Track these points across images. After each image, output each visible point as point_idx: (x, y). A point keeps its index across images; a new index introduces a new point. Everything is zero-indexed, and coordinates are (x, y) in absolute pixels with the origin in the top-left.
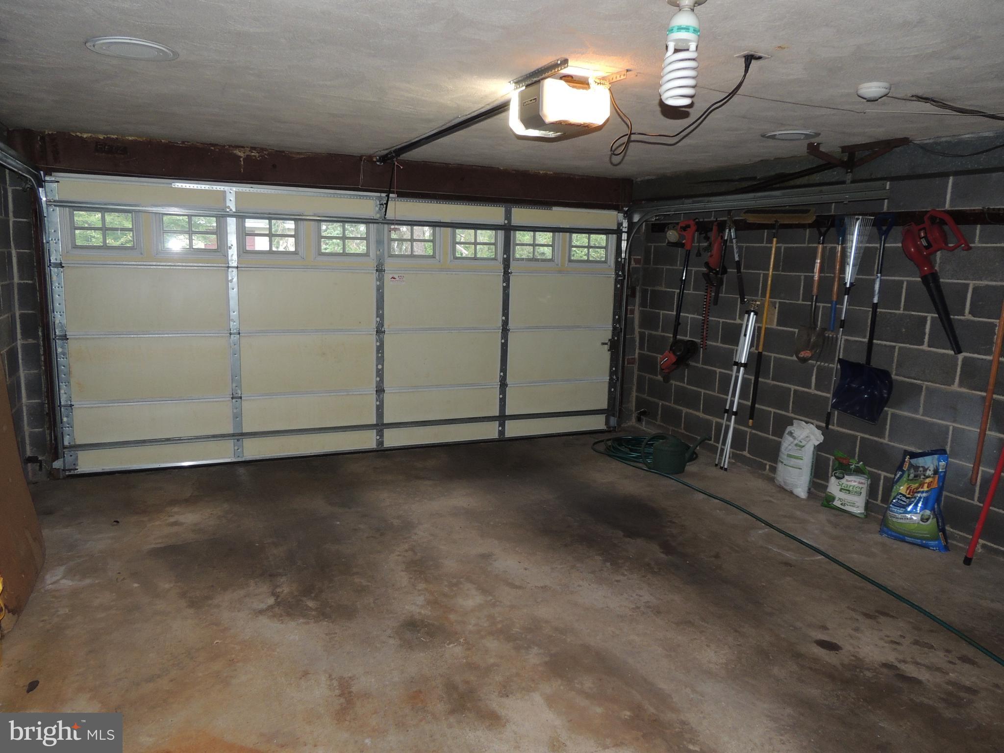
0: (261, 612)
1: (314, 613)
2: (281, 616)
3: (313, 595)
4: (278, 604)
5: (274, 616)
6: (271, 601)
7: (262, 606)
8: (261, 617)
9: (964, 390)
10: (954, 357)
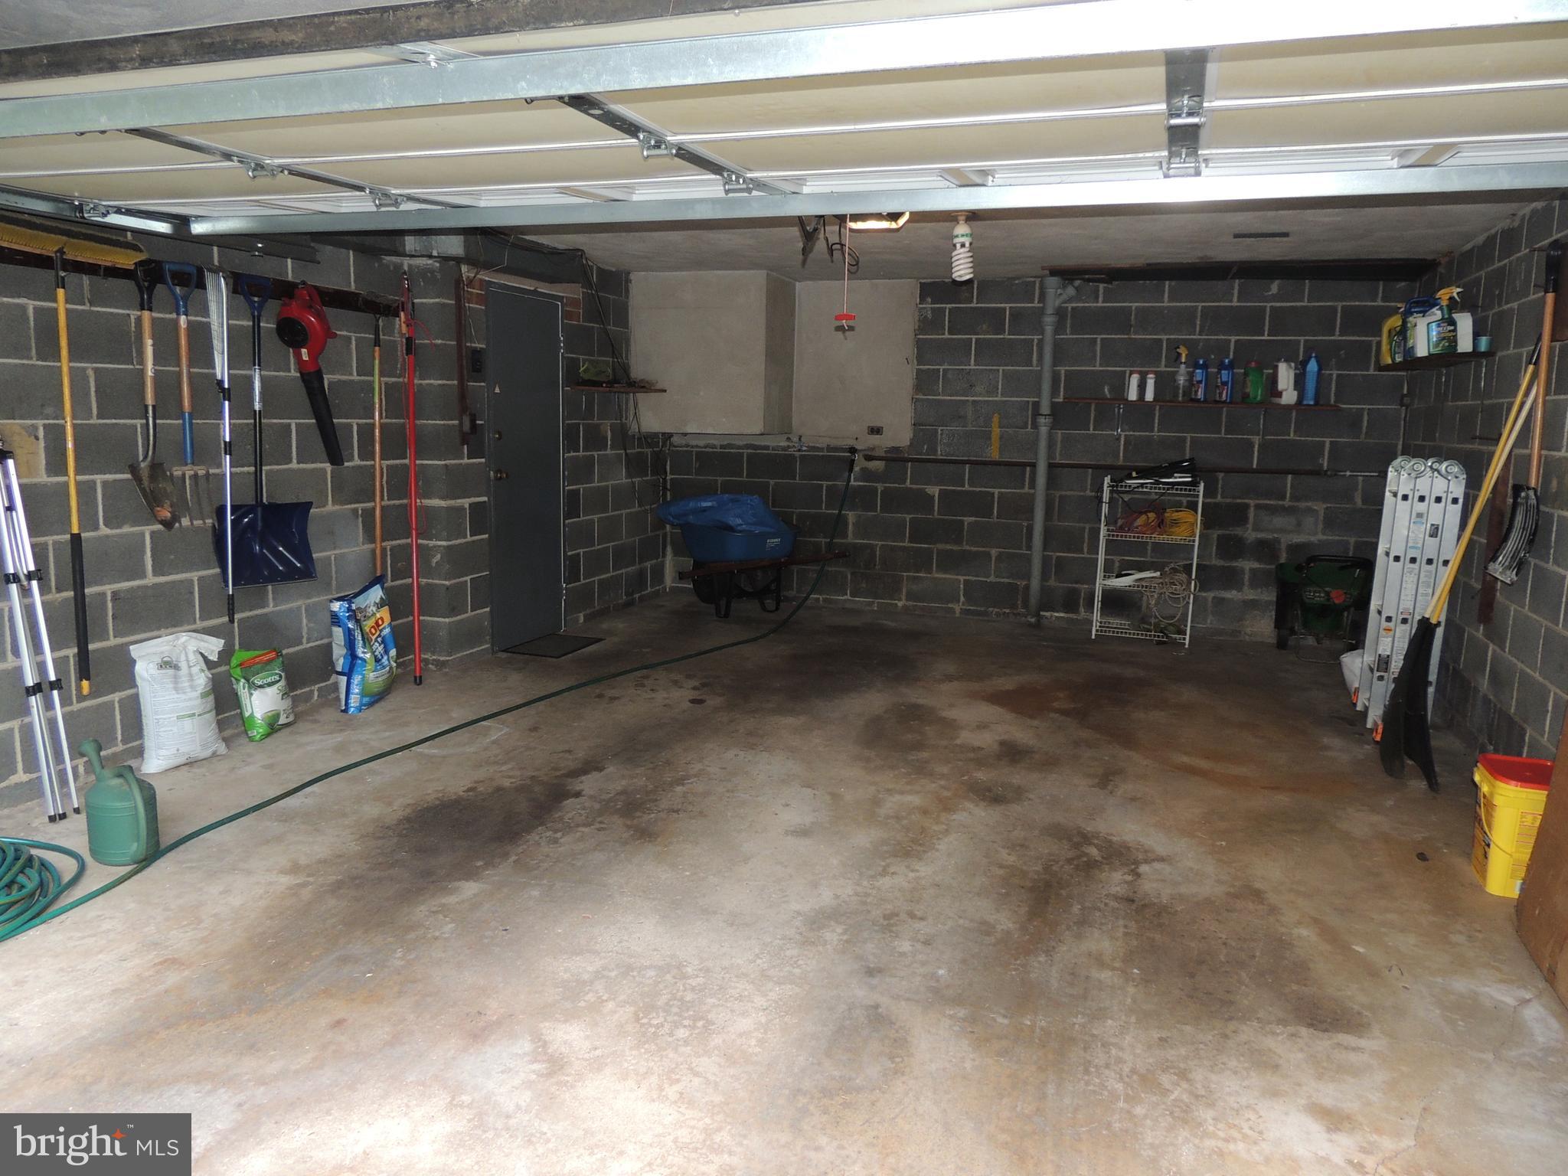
0: (1161, 859)
1: (1096, 842)
2: (1137, 849)
3: (1085, 859)
4: (1137, 863)
5: (1146, 851)
6: (1144, 869)
7: (1157, 865)
8: (1164, 854)
9: (337, 507)
10: (324, 470)
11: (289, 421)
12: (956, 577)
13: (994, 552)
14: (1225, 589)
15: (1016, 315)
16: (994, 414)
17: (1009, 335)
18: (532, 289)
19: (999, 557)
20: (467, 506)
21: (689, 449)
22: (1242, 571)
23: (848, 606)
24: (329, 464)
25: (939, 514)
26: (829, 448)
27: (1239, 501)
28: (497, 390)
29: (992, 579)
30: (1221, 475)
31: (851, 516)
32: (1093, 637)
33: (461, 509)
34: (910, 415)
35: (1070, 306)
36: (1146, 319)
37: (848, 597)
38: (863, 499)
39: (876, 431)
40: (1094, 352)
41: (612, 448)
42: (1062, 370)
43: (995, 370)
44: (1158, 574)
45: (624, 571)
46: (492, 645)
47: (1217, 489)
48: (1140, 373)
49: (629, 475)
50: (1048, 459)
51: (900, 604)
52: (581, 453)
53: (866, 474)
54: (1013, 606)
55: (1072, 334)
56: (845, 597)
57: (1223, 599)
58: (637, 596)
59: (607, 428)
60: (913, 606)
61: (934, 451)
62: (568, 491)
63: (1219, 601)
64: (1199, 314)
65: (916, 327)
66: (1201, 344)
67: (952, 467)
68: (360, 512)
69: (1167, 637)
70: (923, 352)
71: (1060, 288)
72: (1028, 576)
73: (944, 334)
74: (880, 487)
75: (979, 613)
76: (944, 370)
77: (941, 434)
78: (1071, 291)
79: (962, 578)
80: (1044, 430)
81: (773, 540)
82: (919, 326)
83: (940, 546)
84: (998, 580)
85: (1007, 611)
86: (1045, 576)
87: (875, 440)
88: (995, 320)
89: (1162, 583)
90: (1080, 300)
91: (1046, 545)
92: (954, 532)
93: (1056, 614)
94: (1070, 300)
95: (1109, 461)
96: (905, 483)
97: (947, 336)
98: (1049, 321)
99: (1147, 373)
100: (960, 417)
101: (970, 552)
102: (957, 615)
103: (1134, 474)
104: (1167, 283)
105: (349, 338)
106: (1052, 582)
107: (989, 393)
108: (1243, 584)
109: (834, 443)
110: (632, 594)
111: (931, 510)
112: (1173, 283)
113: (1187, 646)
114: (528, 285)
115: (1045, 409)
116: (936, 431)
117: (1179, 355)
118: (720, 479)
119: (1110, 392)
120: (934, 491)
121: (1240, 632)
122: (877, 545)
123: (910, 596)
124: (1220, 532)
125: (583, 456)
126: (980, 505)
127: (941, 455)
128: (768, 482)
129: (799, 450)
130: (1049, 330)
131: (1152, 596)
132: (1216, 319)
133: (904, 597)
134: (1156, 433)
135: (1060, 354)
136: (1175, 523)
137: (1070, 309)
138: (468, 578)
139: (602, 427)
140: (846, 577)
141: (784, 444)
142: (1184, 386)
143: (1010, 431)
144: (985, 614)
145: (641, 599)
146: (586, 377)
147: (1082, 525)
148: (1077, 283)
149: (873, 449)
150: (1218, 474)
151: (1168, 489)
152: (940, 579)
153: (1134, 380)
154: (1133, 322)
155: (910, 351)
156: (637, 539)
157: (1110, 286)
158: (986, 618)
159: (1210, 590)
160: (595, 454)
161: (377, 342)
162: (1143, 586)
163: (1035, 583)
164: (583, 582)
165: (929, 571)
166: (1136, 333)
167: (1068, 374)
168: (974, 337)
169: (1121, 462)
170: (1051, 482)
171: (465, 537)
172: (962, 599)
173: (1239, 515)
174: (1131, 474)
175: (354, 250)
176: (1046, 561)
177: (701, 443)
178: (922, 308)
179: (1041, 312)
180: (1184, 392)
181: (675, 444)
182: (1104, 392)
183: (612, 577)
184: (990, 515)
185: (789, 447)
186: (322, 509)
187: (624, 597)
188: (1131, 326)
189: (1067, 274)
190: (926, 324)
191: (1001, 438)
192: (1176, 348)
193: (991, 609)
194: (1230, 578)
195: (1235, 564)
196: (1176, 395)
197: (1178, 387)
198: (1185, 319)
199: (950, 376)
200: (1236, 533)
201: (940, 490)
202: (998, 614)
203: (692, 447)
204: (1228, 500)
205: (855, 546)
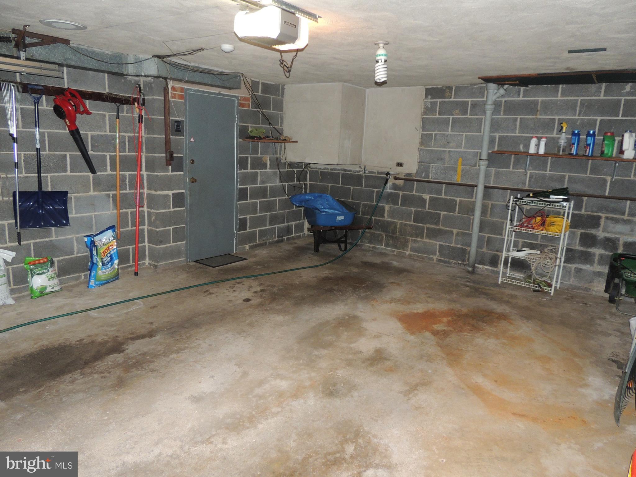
9: (96, 193)
10: (88, 176)
11: (65, 153)
12: (435, 242)
13: (455, 231)
14: (583, 263)
15: (474, 105)
16: (459, 158)
17: (470, 115)
18: (218, 92)
19: (458, 234)
20: (171, 194)
21: (317, 170)
22: (594, 254)
23: (383, 251)
24: (91, 173)
25: (429, 209)
26: (378, 173)
27: (596, 214)
28: (192, 140)
29: (453, 245)
30: (585, 198)
31: (387, 207)
32: (500, 283)
33: (167, 196)
34: (417, 157)
35: (504, 100)
36: (546, 107)
37: (383, 247)
38: (392, 198)
39: (400, 165)
40: (516, 125)
41: (270, 168)
42: (497, 135)
43: (461, 134)
44: (539, 252)
45: (277, 226)
46: (187, 259)
47: (582, 206)
48: (537, 137)
49: (281, 181)
50: (485, 183)
51: (407, 253)
52: (249, 171)
53: (395, 187)
54: (463, 260)
55: (504, 115)
56: (382, 247)
57: (581, 269)
58: (285, 238)
59: (267, 159)
60: (414, 254)
61: (427, 176)
62: (240, 188)
63: (578, 271)
64: (579, 104)
65: (423, 111)
66: (579, 122)
67: (436, 185)
68: (111, 195)
69: (541, 288)
70: (425, 124)
71: (496, 90)
72: (470, 245)
73: (436, 115)
74: (401, 193)
75: (445, 262)
76: (435, 134)
77: (432, 168)
78: (502, 91)
79: (438, 243)
80: (483, 168)
81: (340, 217)
82: (424, 111)
83: (428, 225)
84: (456, 246)
85: (460, 262)
86: (479, 246)
87: (399, 169)
88: (463, 107)
89: (540, 258)
90: (509, 96)
91: (481, 230)
92: (436, 219)
93: (486, 267)
94: (502, 96)
95: (520, 187)
96: (413, 192)
97: (437, 116)
98: (489, 108)
99: (542, 138)
100: (442, 159)
101: (443, 230)
102: (435, 261)
103: (531, 195)
104: (561, 86)
105: (104, 115)
106: (484, 250)
107: (458, 147)
108: (594, 262)
109: (381, 170)
110: (282, 236)
111: (424, 207)
112: (565, 86)
113: (552, 294)
114: (215, 90)
115: (484, 156)
116: (429, 166)
117: (562, 127)
118: (330, 185)
119: (523, 148)
120: (427, 197)
121: (590, 289)
122: (398, 222)
123: (413, 250)
124: (583, 231)
125: (250, 172)
126: (450, 206)
127: (431, 178)
128: (350, 188)
129: (364, 173)
130: (489, 113)
131: (533, 264)
132: (588, 107)
133: (409, 250)
134: (548, 172)
135: (495, 126)
136: (552, 224)
137: (503, 102)
138: (171, 228)
139: (263, 159)
140: (383, 237)
141: (358, 169)
142: (563, 146)
143: (468, 167)
144: (449, 262)
145: (288, 239)
146: (252, 134)
147: (502, 220)
148: (506, 86)
149: (398, 174)
150: (583, 197)
151: (547, 205)
152: (427, 242)
153: (534, 142)
154: (539, 108)
155: (419, 124)
156: (286, 211)
157: (527, 88)
158: (448, 265)
159: (574, 263)
160: (259, 171)
161: (118, 117)
162: (529, 258)
163: (473, 249)
164: (248, 230)
165: (422, 237)
166: (541, 115)
167: (501, 138)
168: (451, 117)
169: (526, 187)
170: (486, 196)
171: (169, 208)
172: (438, 253)
173: (595, 222)
174: (529, 195)
175: (107, 73)
176: (480, 239)
177: (323, 167)
178: (426, 101)
179: (485, 103)
180: (563, 149)
181: (312, 167)
182: (520, 148)
183: (268, 229)
184: (454, 211)
185: (360, 171)
186: (87, 194)
187: (277, 238)
188: (538, 111)
189: (500, 81)
190: (428, 110)
191: (463, 170)
192: (561, 124)
193: (451, 261)
194: (586, 258)
195: (589, 250)
196: (559, 151)
197: (559, 147)
198: (572, 106)
199: (438, 137)
200: (592, 232)
201: (430, 197)
202: (455, 264)
203: (319, 169)
204: (589, 213)
205: (388, 222)
